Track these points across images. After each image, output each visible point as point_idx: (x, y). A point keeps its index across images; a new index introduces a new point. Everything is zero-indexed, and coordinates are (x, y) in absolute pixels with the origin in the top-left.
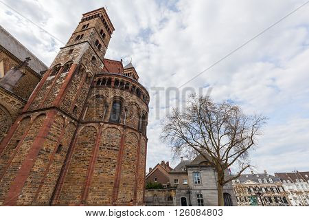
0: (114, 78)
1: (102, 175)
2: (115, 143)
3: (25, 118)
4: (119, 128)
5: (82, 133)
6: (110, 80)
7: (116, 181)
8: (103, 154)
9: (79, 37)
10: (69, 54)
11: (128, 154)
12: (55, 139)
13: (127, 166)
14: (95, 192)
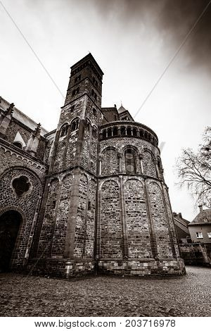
0: (119, 127)
1: (135, 229)
2: (139, 196)
3: (53, 180)
4: (139, 178)
5: (104, 188)
6: (116, 129)
7: (151, 234)
8: (130, 207)
9: (74, 91)
10: (72, 111)
11: (155, 206)
12: (84, 196)
13: (158, 219)
14: (134, 247)
